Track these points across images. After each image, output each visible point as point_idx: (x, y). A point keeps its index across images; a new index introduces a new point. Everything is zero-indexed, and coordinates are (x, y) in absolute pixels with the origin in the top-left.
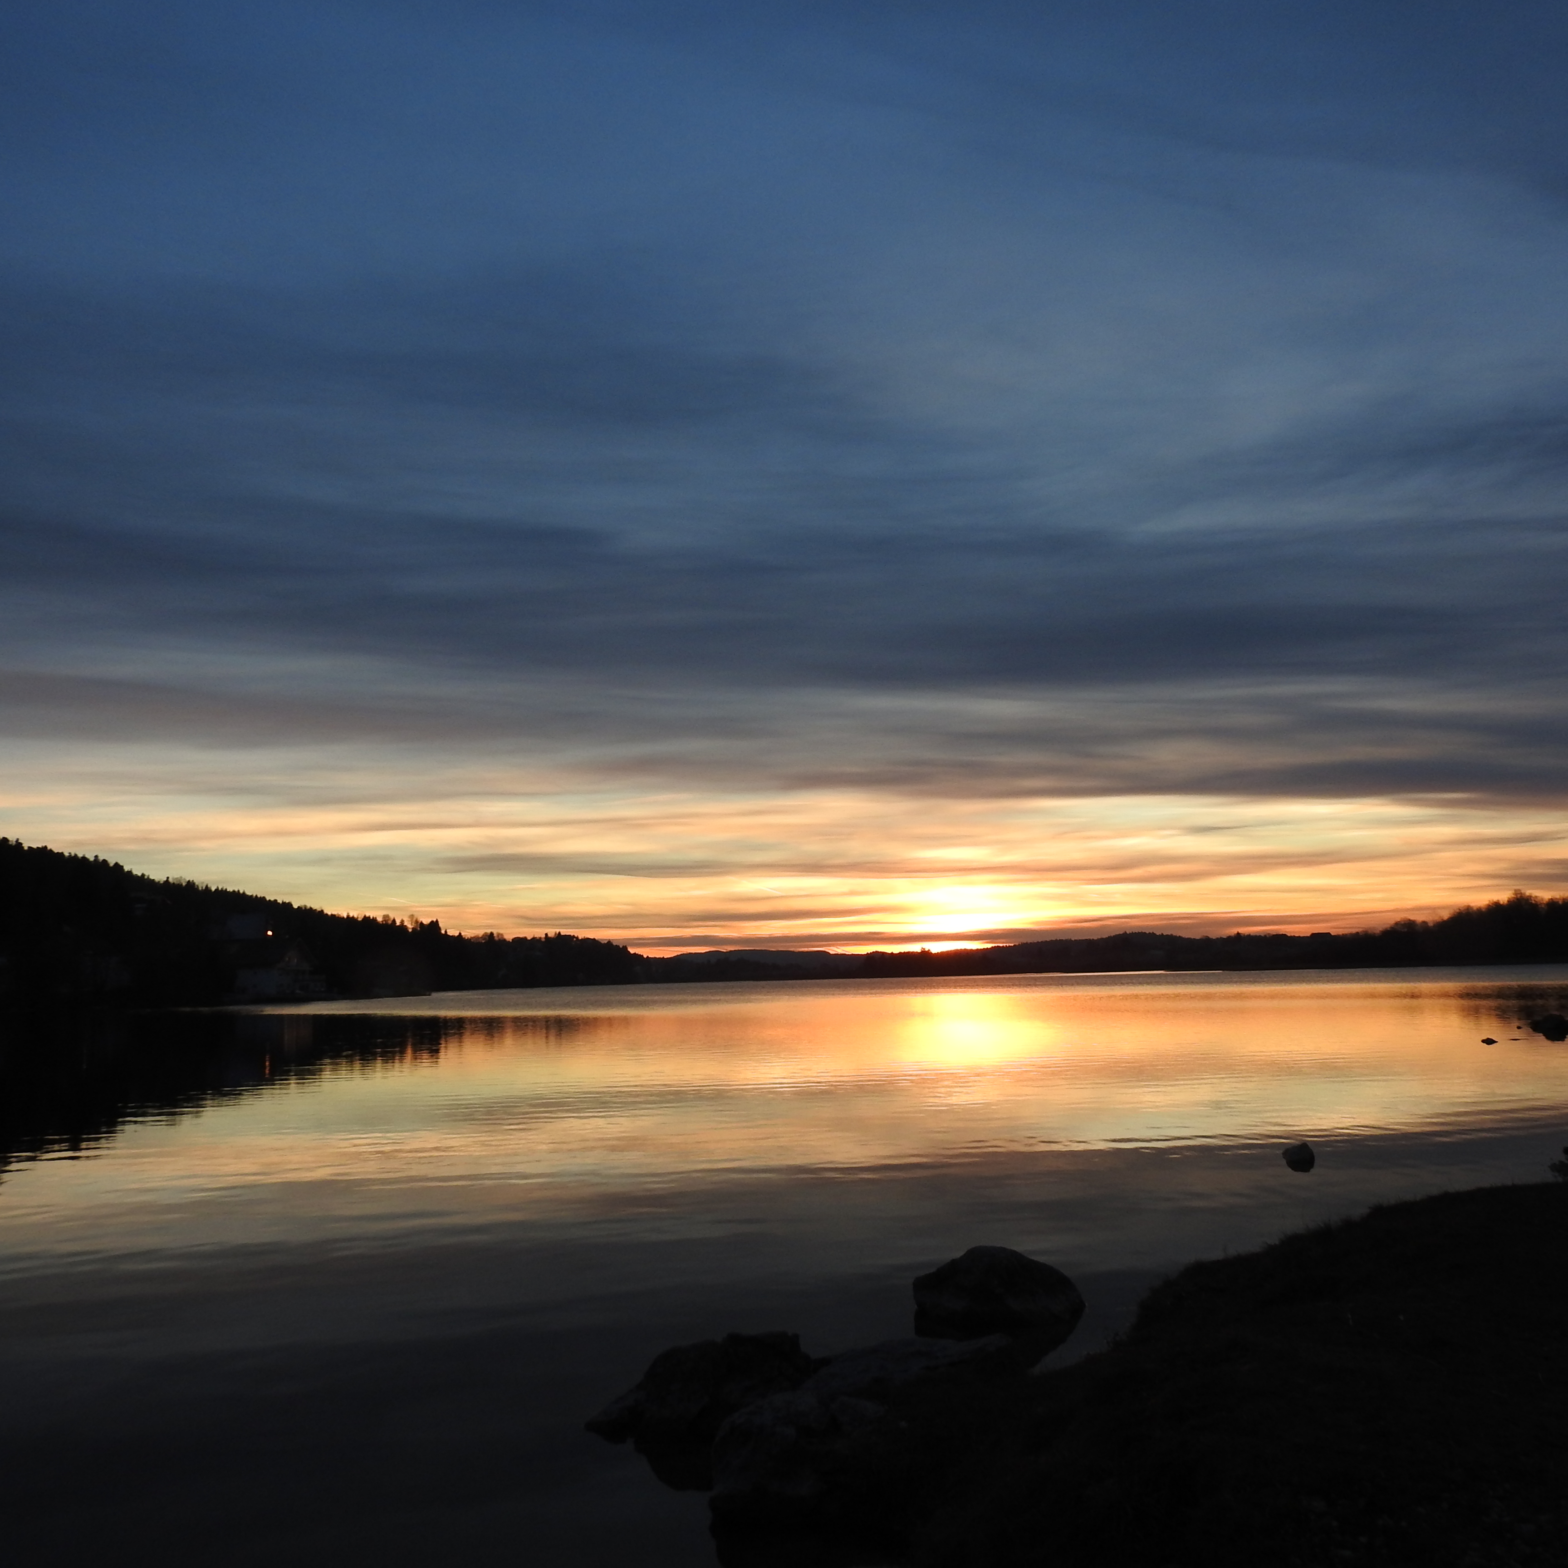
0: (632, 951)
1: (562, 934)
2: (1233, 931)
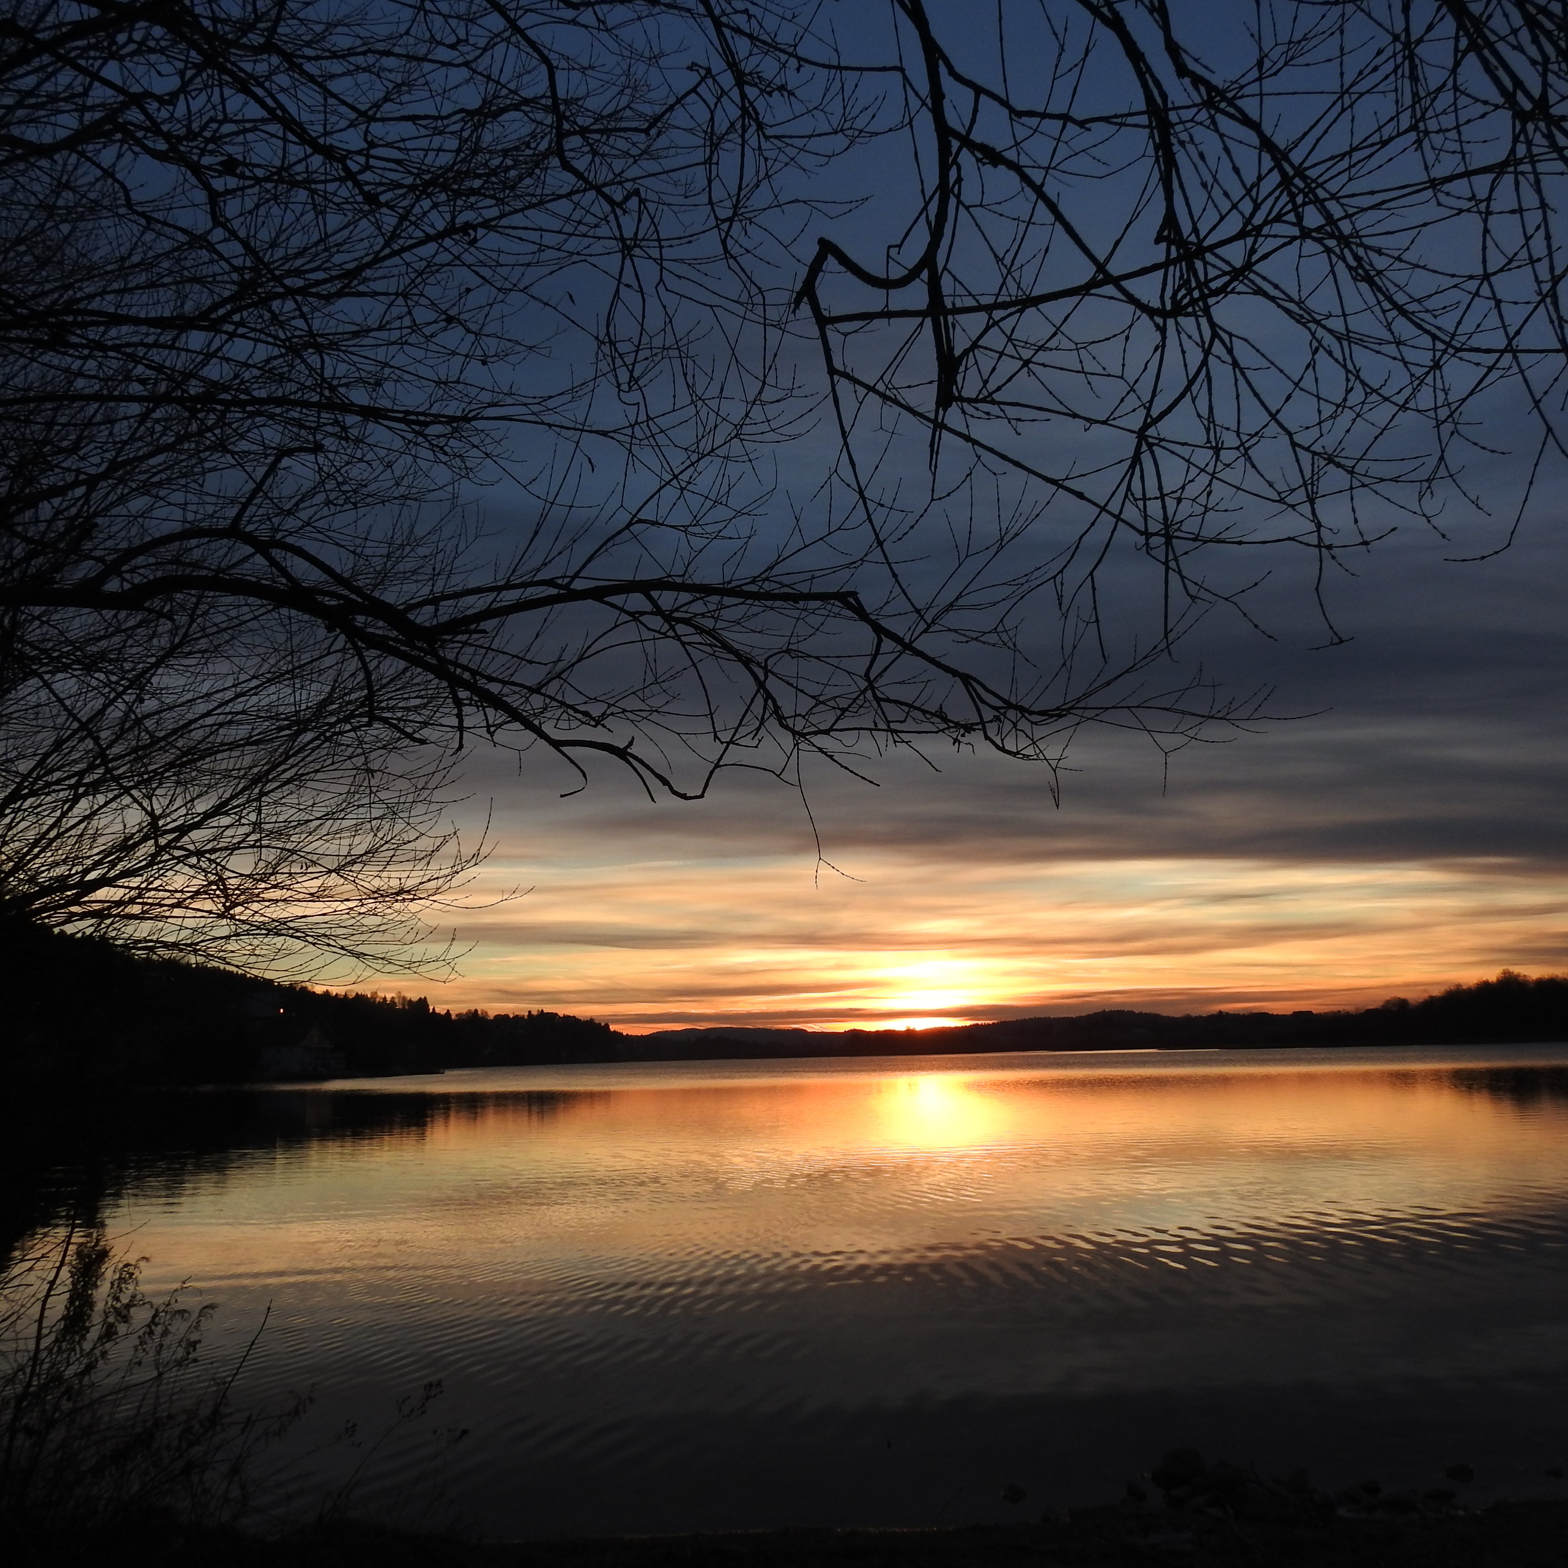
0: (612, 1028)
2: (1216, 1008)
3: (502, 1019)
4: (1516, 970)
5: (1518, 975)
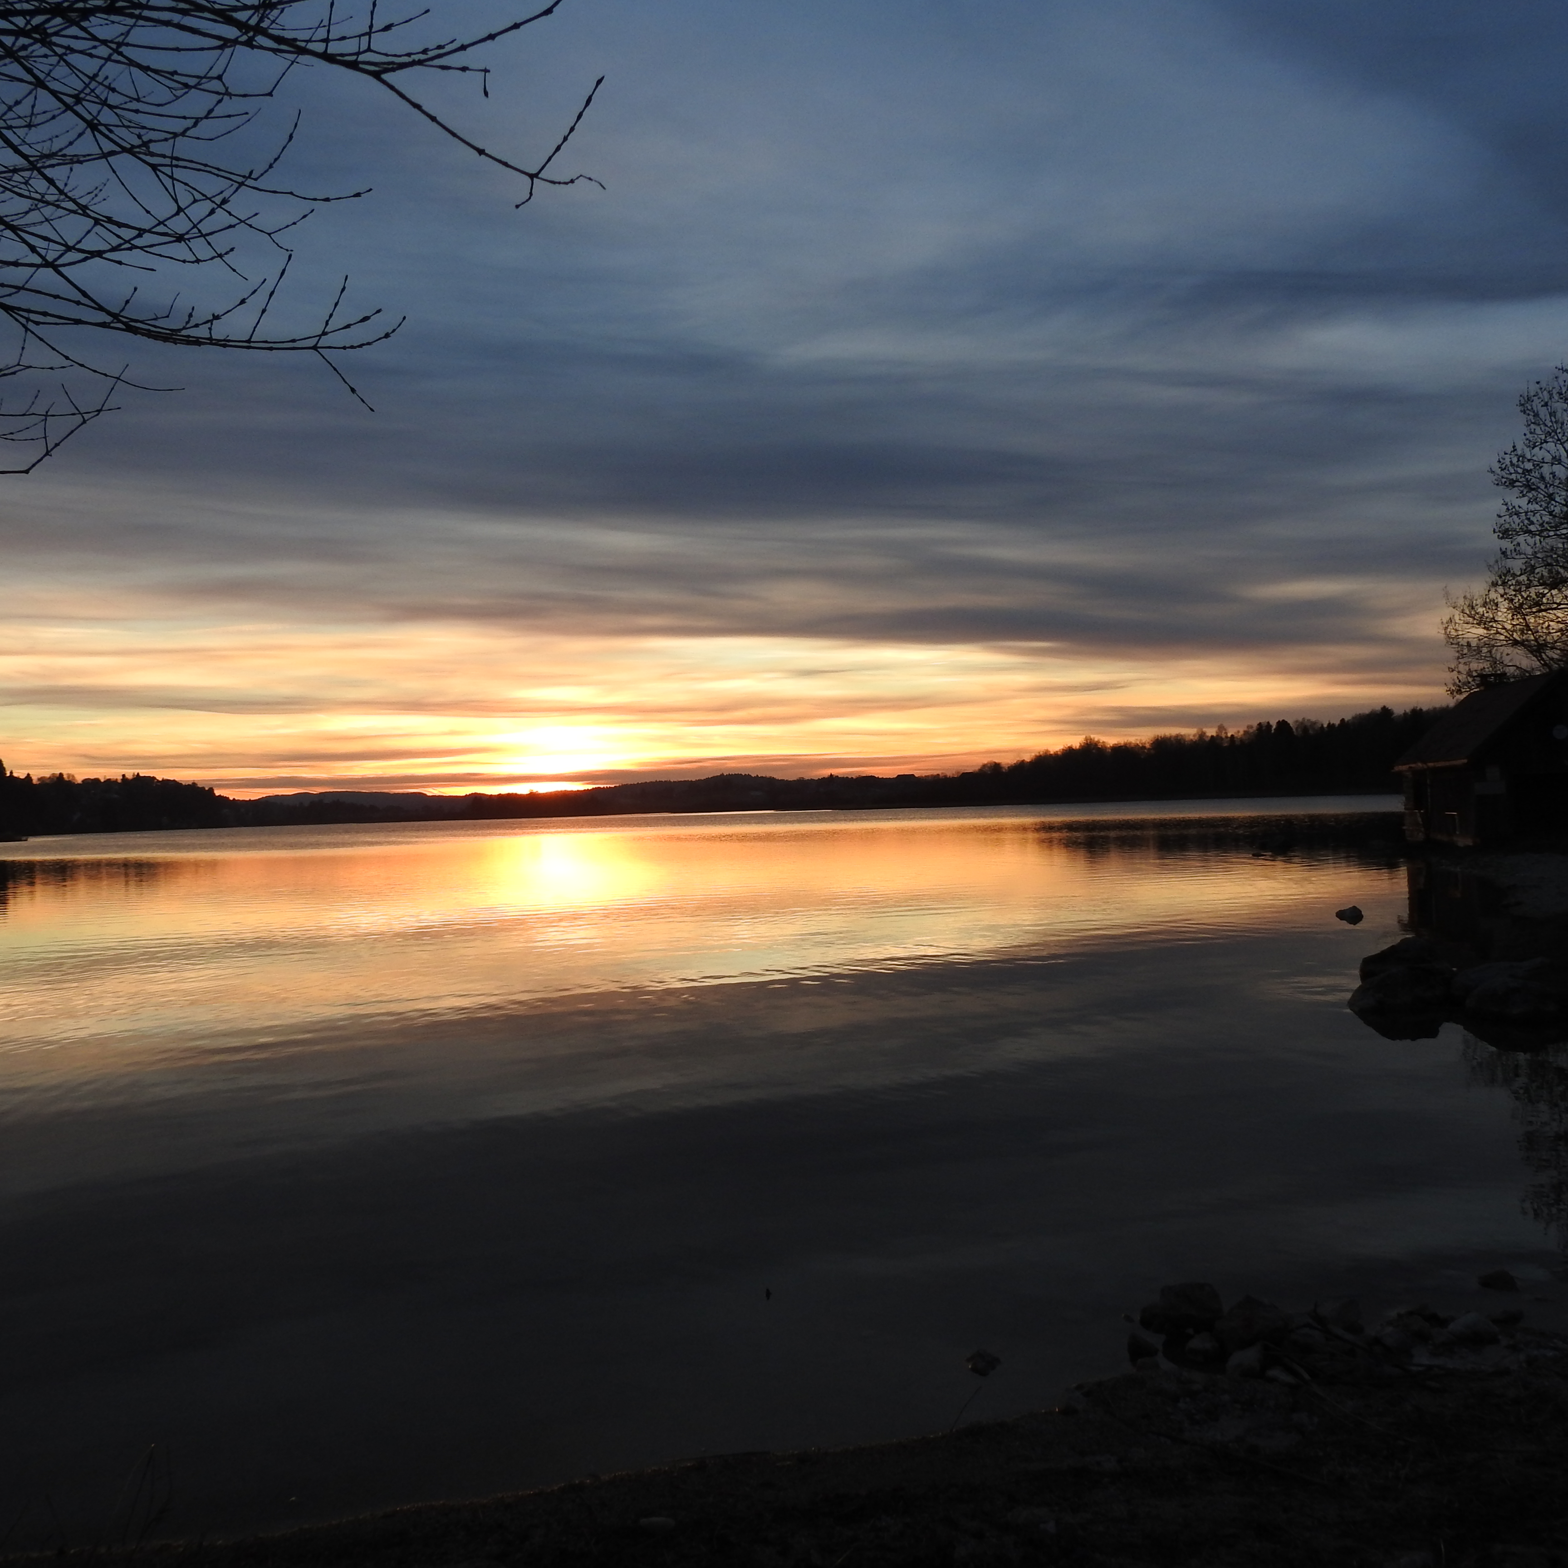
0: (217, 793)
1: (141, 775)
2: (826, 773)
3: (92, 784)
5: (1098, 742)
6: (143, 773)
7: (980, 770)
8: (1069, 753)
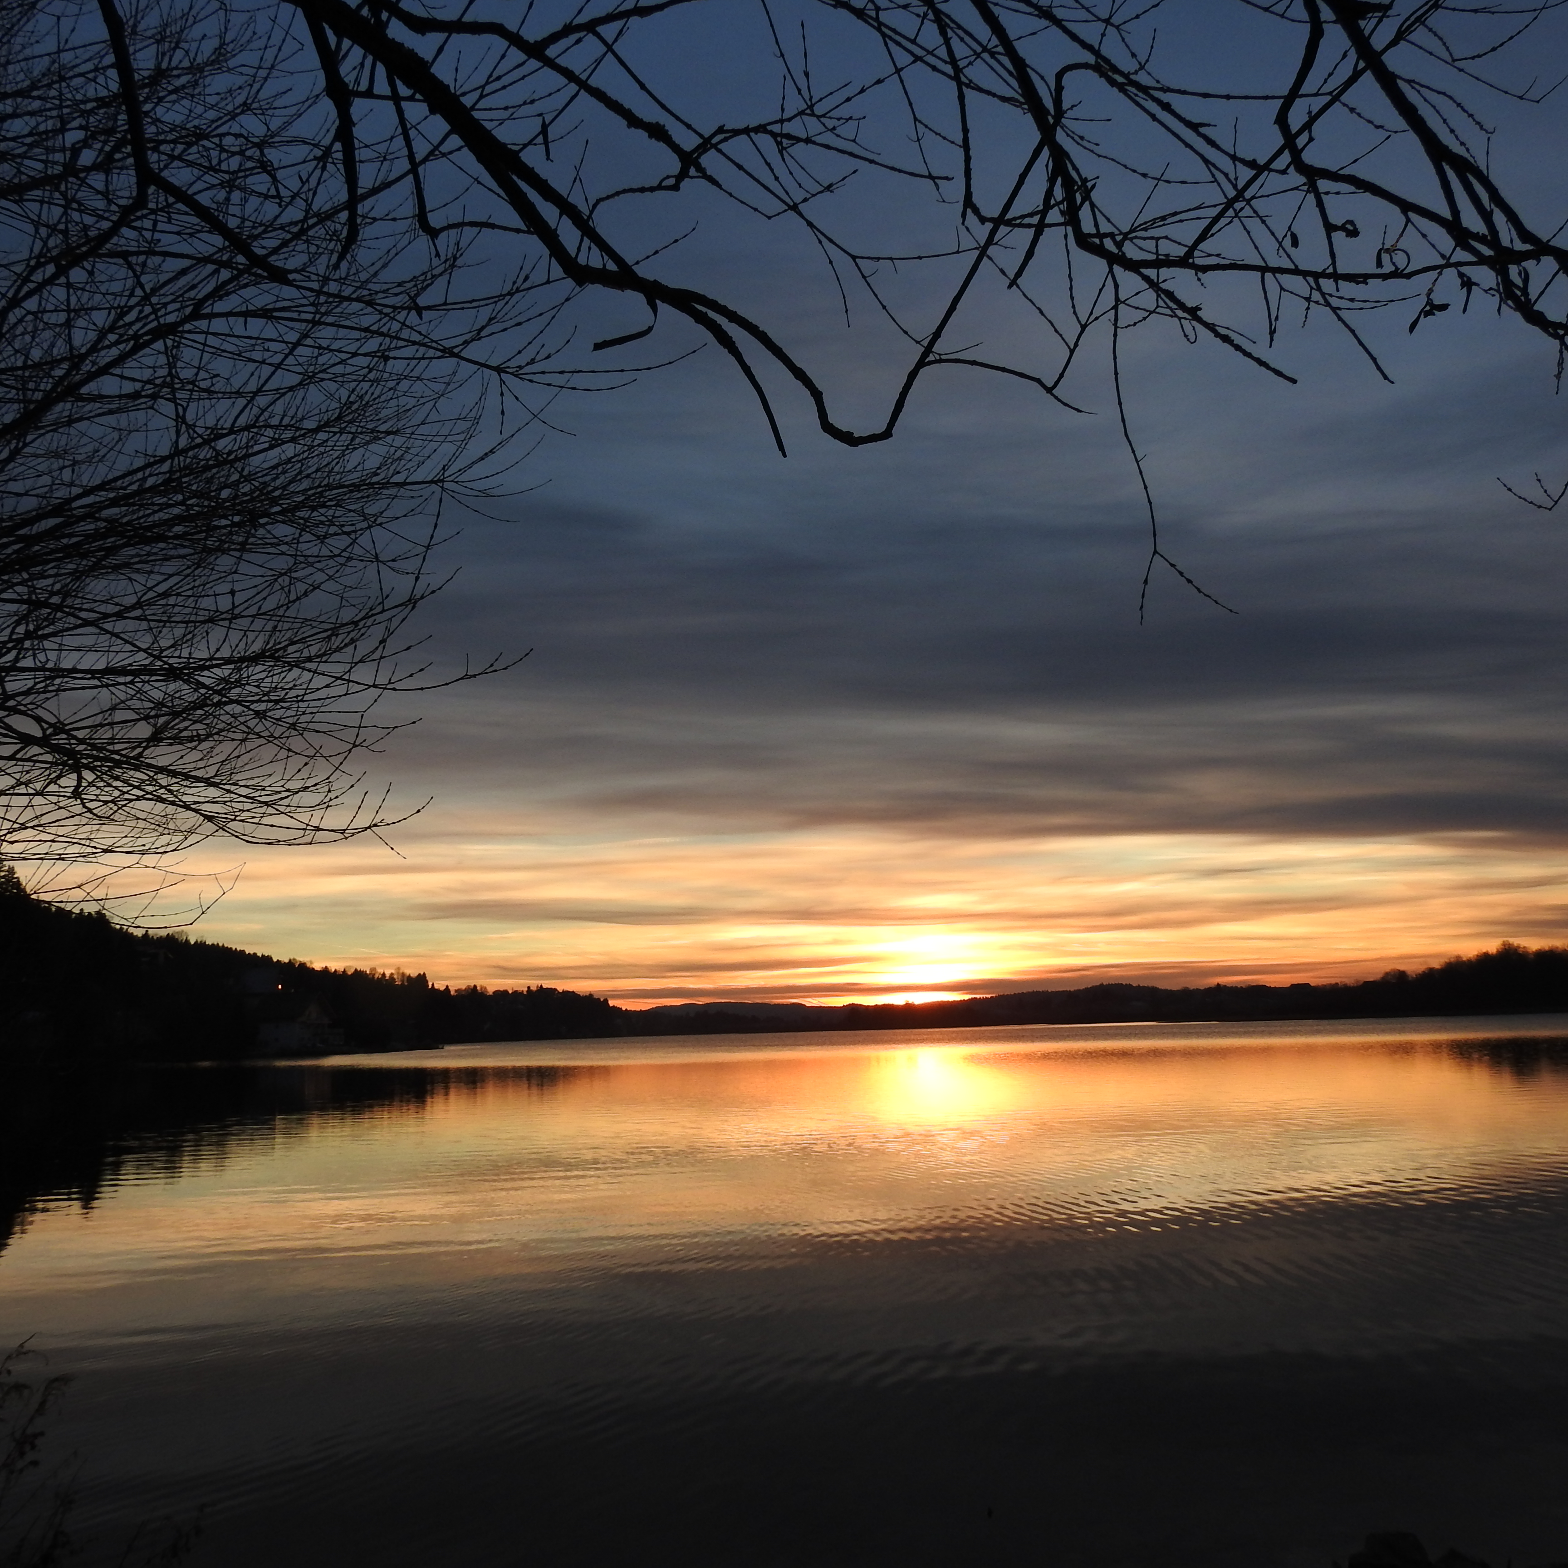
0: (611, 1003)
1: (544, 986)
2: (1212, 982)
3: (501, 995)
4: (1516, 941)
5: (1519, 947)
6: (547, 984)
7: (1383, 978)
8: (1485, 959)
